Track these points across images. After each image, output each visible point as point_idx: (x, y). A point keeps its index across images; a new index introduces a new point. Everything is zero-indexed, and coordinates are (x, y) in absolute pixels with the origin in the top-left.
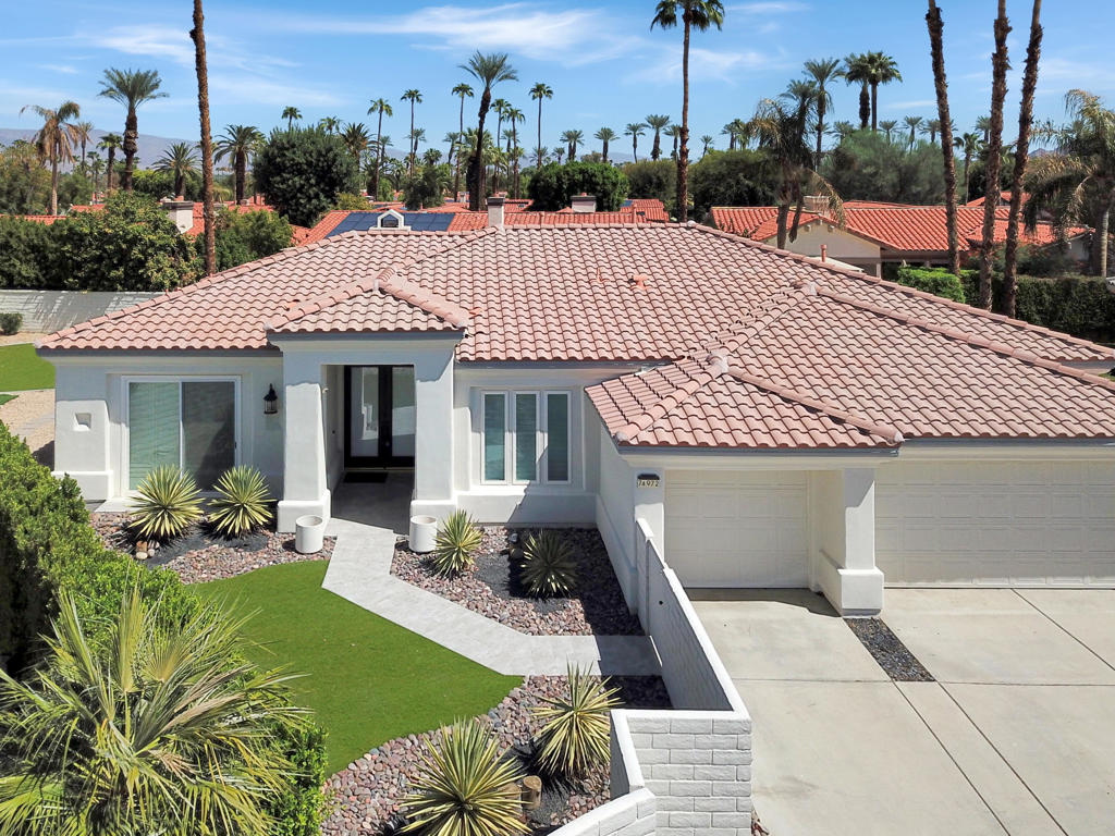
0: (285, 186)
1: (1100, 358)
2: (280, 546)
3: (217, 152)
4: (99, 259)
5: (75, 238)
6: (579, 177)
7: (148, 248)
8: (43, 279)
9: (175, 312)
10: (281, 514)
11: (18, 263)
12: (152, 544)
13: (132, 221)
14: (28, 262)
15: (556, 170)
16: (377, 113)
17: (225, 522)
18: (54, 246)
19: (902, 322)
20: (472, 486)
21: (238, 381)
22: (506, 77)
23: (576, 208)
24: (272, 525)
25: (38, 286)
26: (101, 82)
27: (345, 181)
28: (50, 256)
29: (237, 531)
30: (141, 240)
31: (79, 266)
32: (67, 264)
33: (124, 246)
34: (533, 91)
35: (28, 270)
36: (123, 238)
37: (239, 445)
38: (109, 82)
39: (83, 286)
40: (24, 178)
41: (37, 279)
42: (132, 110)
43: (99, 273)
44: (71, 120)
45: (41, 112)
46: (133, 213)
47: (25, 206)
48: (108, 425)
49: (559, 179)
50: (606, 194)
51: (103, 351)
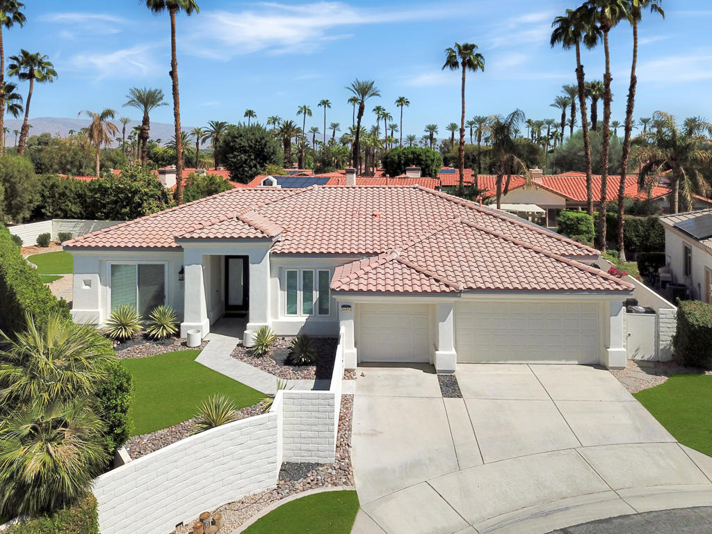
0: (236, 160)
1: (591, 254)
2: (180, 344)
3: (203, 137)
4: (115, 202)
5: (103, 191)
6: (411, 156)
7: (144, 196)
8: (84, 213)
9: (136, 229)
10: (182, 328)
11: (70, 204)
12: (116, 342)
13: (135, 180)
14: (75, 203)
15: (398, 152)
16: (302, 114)
17: (153, 332)
18: (90, 194)
19: (496, 236)
20: (279, 317)
21: (166, 263)
22: (374, 94)
23: (409, 174)
24: (178, 335)
25: (81, 217)
26: (127, 97)
27: (272, 157)
28: (88, 200)
29: (159, 336)
30: (140, 191)
31: (104, 206)
32: (97, 205)
33: (130, 195)
34: (398, 101)
35: (76, 208)
36: (130, 191)
37: (167, 297)
38: (132, 96)
39: (107, 218)
40: (81, 154)
41: (81, 213)
42: (146, 112)
43: (116, 210)
44: (109, 119)
45: (91, 115)
46: (136, 176)
47: (81, 170)
48: (100, 287)
49: (399, 157)
50: (427, 166)
51: (97, 248)
